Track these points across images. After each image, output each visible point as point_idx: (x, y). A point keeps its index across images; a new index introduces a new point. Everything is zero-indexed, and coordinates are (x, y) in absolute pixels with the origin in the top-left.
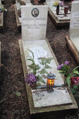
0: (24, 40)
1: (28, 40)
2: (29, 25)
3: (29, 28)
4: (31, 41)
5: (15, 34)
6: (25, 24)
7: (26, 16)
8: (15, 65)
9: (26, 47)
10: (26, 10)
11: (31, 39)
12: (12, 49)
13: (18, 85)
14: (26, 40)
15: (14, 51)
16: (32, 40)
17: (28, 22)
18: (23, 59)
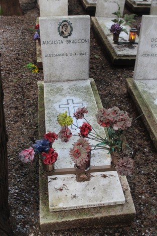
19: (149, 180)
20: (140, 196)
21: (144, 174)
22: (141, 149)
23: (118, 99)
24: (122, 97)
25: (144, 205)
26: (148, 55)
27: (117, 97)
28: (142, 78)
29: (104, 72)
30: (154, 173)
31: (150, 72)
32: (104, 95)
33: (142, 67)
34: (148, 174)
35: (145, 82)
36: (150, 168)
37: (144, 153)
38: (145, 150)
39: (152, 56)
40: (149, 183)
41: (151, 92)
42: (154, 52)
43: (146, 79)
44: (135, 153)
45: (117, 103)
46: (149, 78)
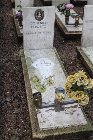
19: (17, 118)
20: (7, 129)
21: (15, 114)
22: (19, 96)
23: (15, 64)
24: (18, 62)
25: (8, 135)
26: (30, 33)
27: (15, 62)
28: (29, 49)
29: (11, 46)
30: (22, 113)
31: (34, 45)
32: (6, 61)
33: (28, 41)
34: (18, 113)
35: (30, 51)
36: (21, 109)
37: (20, 99)
38: (21, 97)
39: (33, 34)
40: (17, 120)
41: (33, 58)
42: (34, 31)
43: (32, 50)
44: (14, 99)
45: (13, 66)
46: (34, 48)
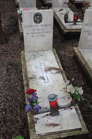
0: (81, 48)
1: (86, 48)
2: (90, 31)
3: (89, 35)
4: (89, 50)
5: (61, 41)
6: (86, 30)
7: (89, 21)
8: (74, 75)
9: (86, 55)
10: (90, 15)
11: (88, 47)
12: (65, 58)
13: (86, 97)
14: (84, 48)
15: (67, 60)
16: (90, 48)
17: (90, 28)
18: (88, 69)
